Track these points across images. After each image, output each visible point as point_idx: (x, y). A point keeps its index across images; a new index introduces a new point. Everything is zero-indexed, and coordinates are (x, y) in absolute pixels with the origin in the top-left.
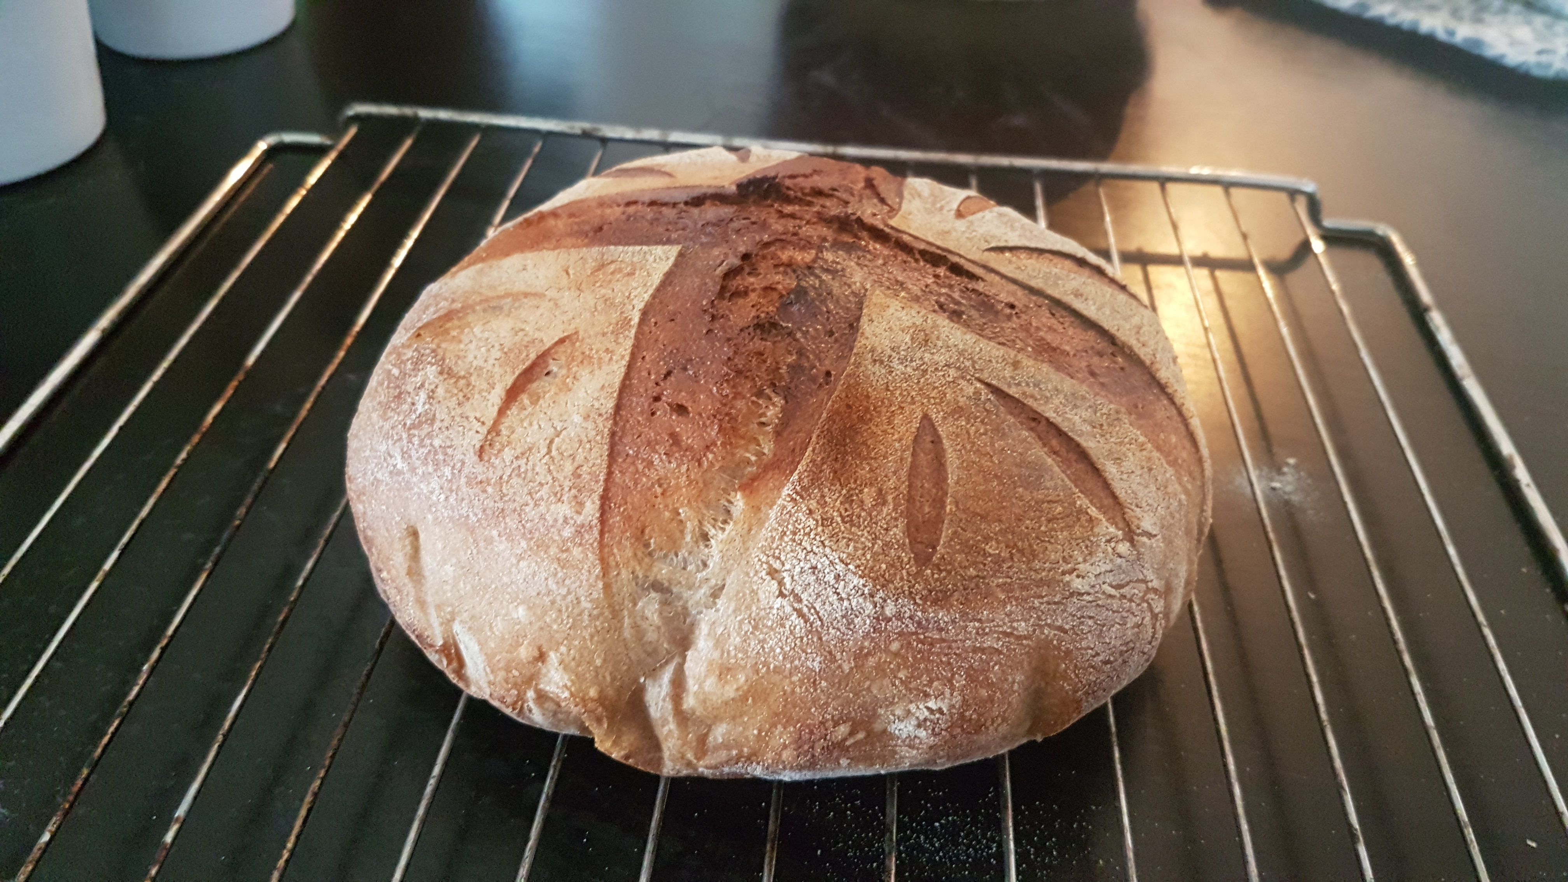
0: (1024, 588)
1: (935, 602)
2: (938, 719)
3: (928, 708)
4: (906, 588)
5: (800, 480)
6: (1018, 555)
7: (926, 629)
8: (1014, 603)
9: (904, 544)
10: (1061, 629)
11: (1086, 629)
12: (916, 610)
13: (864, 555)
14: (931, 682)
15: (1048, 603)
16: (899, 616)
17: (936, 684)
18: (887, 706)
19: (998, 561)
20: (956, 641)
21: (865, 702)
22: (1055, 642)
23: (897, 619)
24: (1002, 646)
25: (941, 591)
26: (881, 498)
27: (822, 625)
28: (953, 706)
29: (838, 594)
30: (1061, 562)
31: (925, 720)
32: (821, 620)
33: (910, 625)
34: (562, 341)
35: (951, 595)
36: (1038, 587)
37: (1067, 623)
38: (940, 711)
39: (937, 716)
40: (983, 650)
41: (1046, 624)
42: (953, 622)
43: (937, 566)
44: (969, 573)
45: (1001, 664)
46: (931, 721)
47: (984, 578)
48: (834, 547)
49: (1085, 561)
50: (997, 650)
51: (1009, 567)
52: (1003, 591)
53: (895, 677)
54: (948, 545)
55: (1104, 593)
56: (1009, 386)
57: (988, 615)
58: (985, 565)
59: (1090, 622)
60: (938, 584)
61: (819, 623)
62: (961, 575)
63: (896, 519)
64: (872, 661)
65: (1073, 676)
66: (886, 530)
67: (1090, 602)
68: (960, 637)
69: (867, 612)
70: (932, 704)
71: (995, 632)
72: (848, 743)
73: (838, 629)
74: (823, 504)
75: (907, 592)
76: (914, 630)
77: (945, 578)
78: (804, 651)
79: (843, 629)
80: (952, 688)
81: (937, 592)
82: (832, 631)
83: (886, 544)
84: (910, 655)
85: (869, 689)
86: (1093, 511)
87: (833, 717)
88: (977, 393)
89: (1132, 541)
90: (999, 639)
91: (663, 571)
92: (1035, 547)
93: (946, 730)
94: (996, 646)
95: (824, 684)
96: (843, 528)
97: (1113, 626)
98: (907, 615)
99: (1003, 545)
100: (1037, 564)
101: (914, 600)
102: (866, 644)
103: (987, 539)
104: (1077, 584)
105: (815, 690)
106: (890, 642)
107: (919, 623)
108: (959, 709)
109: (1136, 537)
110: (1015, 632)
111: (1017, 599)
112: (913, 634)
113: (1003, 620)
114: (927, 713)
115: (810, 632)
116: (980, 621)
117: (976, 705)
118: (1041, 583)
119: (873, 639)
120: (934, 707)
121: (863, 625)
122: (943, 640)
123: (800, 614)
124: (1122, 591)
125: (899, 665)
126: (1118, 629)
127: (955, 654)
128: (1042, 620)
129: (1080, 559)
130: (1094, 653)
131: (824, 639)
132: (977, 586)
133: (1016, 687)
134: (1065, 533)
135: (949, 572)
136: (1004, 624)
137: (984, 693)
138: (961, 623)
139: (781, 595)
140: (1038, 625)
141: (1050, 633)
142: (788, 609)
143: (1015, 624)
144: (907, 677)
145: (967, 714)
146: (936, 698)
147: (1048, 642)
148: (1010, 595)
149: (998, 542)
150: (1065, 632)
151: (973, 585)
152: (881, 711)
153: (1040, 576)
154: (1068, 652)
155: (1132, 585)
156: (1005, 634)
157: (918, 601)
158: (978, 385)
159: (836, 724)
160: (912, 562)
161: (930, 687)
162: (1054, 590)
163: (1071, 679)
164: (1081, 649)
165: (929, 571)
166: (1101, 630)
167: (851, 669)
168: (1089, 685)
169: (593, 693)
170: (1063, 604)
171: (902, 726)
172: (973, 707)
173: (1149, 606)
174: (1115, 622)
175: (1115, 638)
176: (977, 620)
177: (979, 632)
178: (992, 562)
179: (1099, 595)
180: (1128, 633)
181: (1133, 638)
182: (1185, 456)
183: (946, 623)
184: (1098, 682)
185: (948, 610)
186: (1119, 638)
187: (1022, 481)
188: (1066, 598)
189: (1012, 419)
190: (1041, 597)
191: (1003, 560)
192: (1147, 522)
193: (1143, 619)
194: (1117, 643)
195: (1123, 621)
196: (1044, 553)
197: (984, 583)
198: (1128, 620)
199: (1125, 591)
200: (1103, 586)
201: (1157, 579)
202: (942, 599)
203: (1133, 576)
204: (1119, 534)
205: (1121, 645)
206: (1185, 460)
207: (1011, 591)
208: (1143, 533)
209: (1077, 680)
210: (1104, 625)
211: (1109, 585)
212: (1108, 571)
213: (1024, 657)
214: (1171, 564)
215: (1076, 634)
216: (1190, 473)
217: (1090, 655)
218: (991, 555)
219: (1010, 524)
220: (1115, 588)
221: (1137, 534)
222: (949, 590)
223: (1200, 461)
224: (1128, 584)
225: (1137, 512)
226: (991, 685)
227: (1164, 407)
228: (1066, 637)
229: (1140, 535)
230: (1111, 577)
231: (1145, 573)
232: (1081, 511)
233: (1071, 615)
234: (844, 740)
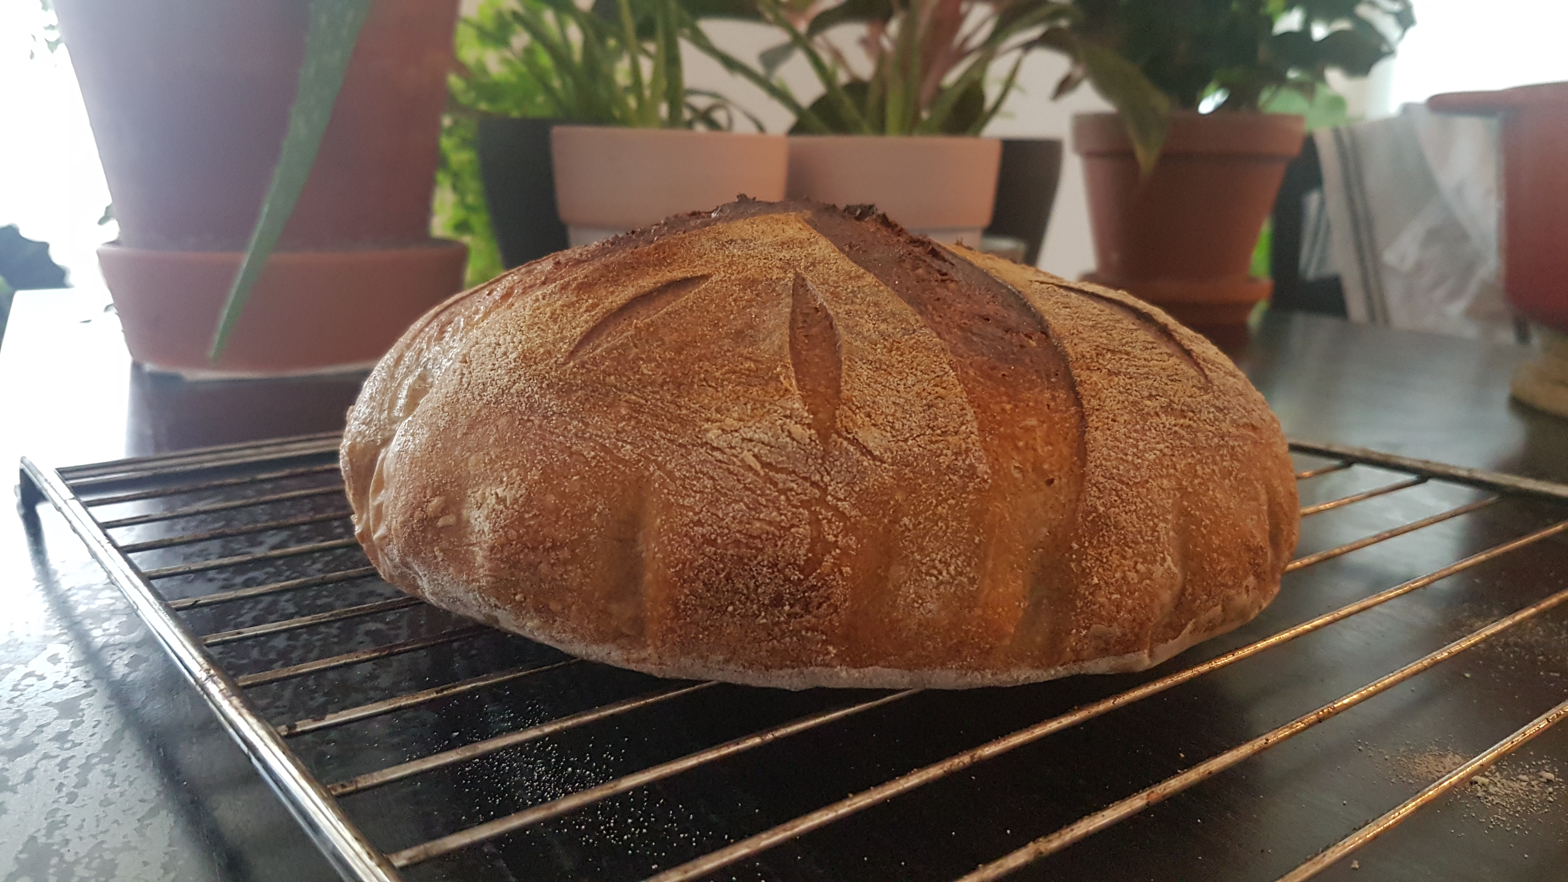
0: (652, 414)
1: (558, 392)
2: (501, 512)
3: (498, 496)
4: (544, 373)
6: (671, 385)
7: (534, 412)
8: (633, 423)
9: (574, 340)
10: (669, 473)
11: (698, 486)
12: (537, 393)
13: (537, 341)
14: (512, 467)
15: (669, 440)
16: (521, 394)
17: (514, 472)
18: (473, 487)
19: (645, 383)
20: (552, 434)
21: (461, 476)
22: (657, 485)
23: (518, 396)
24: (594, 458)
25: (570, 384)
26: (593, 308)
27: (467, 388)
28: (516, 501)
29: (494, 365)
30: (713, 409)
31: (493, 510)
32: (469, 385)
33: (524, 405)
35: (576, 391)
36: (669, 420)
37: (680, 470)
38: (505, 501)
39: (501, 507)
40: (571, 453)
41: (655, 461)
42: (561, 414)
43: (583, 364)
44: (607, 379)
45: (583, 477)
46: (496, 513)
47: (619, 390)
48: (525, 333)
49: (741, 419)
50: (586, 460)
51: (654, 392)
52: (629, 408)
53: (489, 454)
54: (609, 351)
55: (742, 460)
57: (597, 422)
58: (629, 379)
59: (709, 483)
60: (572, 377)
61: (466, 386)
62: (598, 378)
63: (587, 323)
65: (665, 538)
66: (574, 328)
67: (720, 461)
68: (557, 431)
69: (501, 384)
71: (595, 441)
72: (440, 523)
73: (473, 395)
74: (551, 305)
75: (541, 377)
76: (524, 410)
77: (582, 375)
79: (476, 395)
80: (524, 480)
81: (566, 383)
82: (468, 395)
83: (563, 338)
84: (508, 434)
85: (467, 461)
86: (791, 385)
87: (433, 483)
88: (781, 279)
89: (824, 437)
90: (594, 449)
92: (696, 386)
93: (504, 529)
94: (585, 453)
95: (440, 445)
96: (545, 321)
97: (737, 502)
98: (527, 395)
99: (661, 371)
100: (684, 401)
101: (542, 383)
102: (483, 412)
103: (650, 360)
104: (714, 435)
105: (432, 451)
106: (500, 416)
107: (532, 406)
108: (522, 506)
109: (834, 436)
110: (615, 452)
111: (638, 422)
112: (520, 413)
113: (609, 433)
114: (495, 502)
115: (457, 393)
116: (587, 425)
117: (539, 510)
118: (672, 418)
119: (490, 408)
120: (501, 497)
121: (491, 394)
122: (541, 428)
123: (461, 376)
124: (772, 474)
125: (496, 441)
126: (740, 511)
127: (544, 446)
128: (653, 455)
129: (735, 415)
130: (696, 519)
131: (461, 401)
132: (607, 395)
133: (595, 517)
134: (738, 388)
135: (588, 371)
136: (609, 438)
137: (551, 499)
138: (567, 419)
139: (463, 361)
140: (647, 458)
141: (654, 471)
143: (620, 444)
144: (496, 457)
145: (527, 516)
146: (507, 486)
147: (649, 481)
148: (634, 414)
149: (659, 366)
150: (673, 479)
151: (604, 391)
152: (469, 492)
153: (679, 412)
154: (668, 506)
155: (793, 476)
156: (603, 446)
157: (544, 386)
158: (791, 276)
159: (434, 495)
160: (567, 354)
161: (508, 473)
162: (685, 432)
163: (664, 544)
164: (683, 506)
165: (572, 365)
166: (718, 500)
167: (463, 435)
168: (684, 564)
170: (687, 450)
171: (477, 516)
172: (535, 511)
173: (815, 522)
174: (742, 500)
175: (734, 518)
176: (583, 422)
177: (580, 436)
178: (639, 380)
179: (735, 460)
180: (758, 524)
181: (764, 536)
182: (1043, 450)
183: (554, 413)
184: (696, 564)
185: (563, 402)
186: (741, 522)
187: (739, 335)
188: (694, 445)
189: (789, 300)
190: (667, 432)
191: (652, 384)
192: (872, 438)
193: (792, 526)
194: (735, 526)
195: (756, 507)
196: (700, 395)
197: (615, 393)
198: (764, 510)
199: (780, 477)
200: (745, 452)
201: (853, 506)
202: (565, 391)
203: (801, 469)
204: (809, 418)
205: (739, 532)
206: (1035, 450)
207: (639, 412)
208: (854, 442)
209: (669, 548)
210: (725, 495)
211: (755, 456)
212: (763, 443)
213: (616, 485)
214: (906, 520)
215: (684, 487)
216: (1037, 468)
217: (692, 521)
218: (643, 374)
219: (686, 358)
220: (764, 465)
221: (840, 436)
222: (577, 385)
223: (1080, 478)
224: (790, 473)
225: (860, 418)
226: (562, 495)
227: (1054, 398)
228: (672, 487)
229: (846, 439)
230: (764, 451)
231: (827, 479)
232: (776, 378)
233: (689, 464)
234: (437, 518)
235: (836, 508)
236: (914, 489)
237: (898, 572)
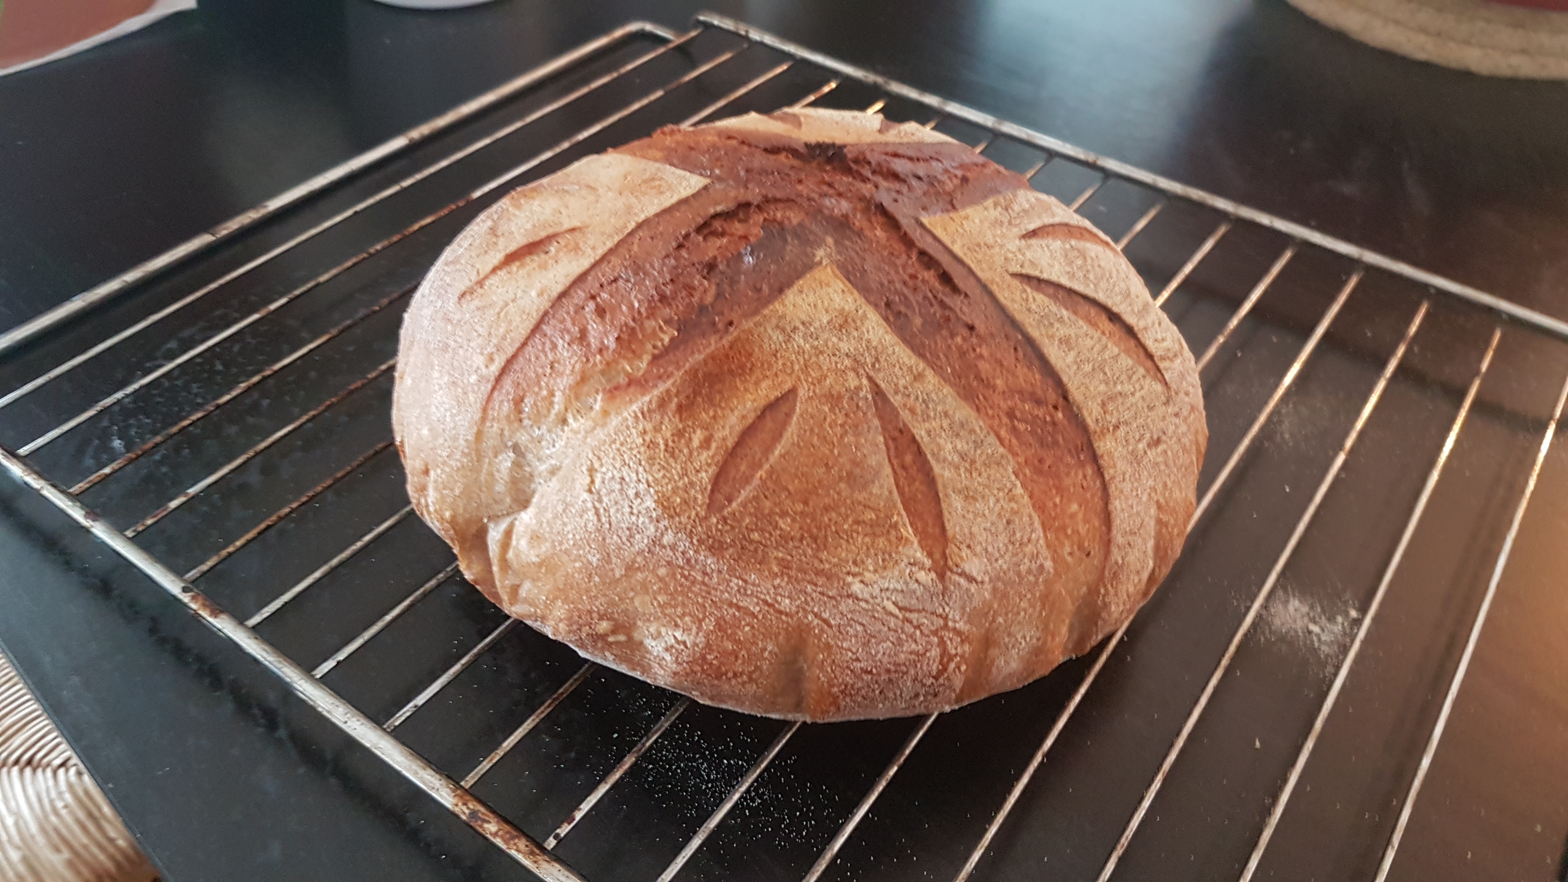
0: (800, 570)
1: (710, 548)
2: (682, 651)
3: (675, 637)
4: (689, 527)
5: (650, 401)
6: (809, 540)
7: (692, 567)
8: (786, 579)
9: (705, 489)
10: (825, 621)
11: (852, 632)
12: (690, 548)
13: (667, 484)
14: (684, 615)
15: (821, 594)
16: (673, 548)
17: (687, 619)
18: (644, 621)
19: (785, 538)
20: (716, 590)
21: (628, 610)
22: (817, 631)
23: (671, 549)
24: (760, 611)
25: (719, 541)
26: (706, 443)
27: (610, 529)
28: (697, 645)
29: (631, 507)
30: (850, 563)
31: (672, 647)
32: (610, 524)
33: (680, 559)
34: (573, 230)
35: (727, 549)
36: (816, 575)
37: (834, 619)
38: (684, 643)
39: (682, 647)
40: (739, 608)
41: (812, 611)
42: (720, 572)
43: (725, 519)
44: (752, 536)
45: (753, 627)
46: (677, 650)
47: (765, 546)
48: (647, 469)
49: (876, 571)
50: (753, 613)
51: (796, 548)
52: (779, 564)
53: (655, 599)
54: (744, 505)
55: (884, 608)
56: (896, 392)
57: (755, 580)
58: (771, 535)
59: (859, 628)
60: (719, 534)
61: (608, 526)
62: (744, 536)
63: (709, 465)
64: (639, 576)
65: (829, 670)
66: (698, 471)
67: (867, 611)
68: (721, 587)
69: (648, 533)
70: (678, 634)
71: (757, 597)
73: (620, 538)
74: (657, 429)
75: (688, 531)
76: (682, 564)
77: (727, 532)
78: (589, 545)
79: (624, 539)
80: (699, 628)
81: (715, 540)
82: (615, 537)
83: (692, 484)
84: (672, 584)
85: (632, 599)
86: (908, 532)
87: (599, 610)
88: (859, 388)
89: (941, 576)
90: (757, 604)
91: (523, 438)
92: (830, 540)
93: (687, 663)
94: (752, 610)
95: (597, 579)
96: (662, 456)
97: (885, 642)
98: (680, 549)
99: (797, 526)
100: (824, 555)
101: (692, 538)
102: (639, 559)
103: (784, 514)
104: (857, 587)
105: (589, 582)
106: (659, 567)
107: (688, 561)
108: (702, 649)
109: (949, 573)
110: (777, 605)
111: (789, 577)
112: (679, 567)
113: (768, 589)
114: (673, 641)
115: (599, 531)
116: (745, 581)
117: (719, 652)
118: (818, 573)
119: (645, 557)
120: (679, 638)
121: (641, 542)
122: (703, 583)
123: (597, 514)
124: (907, 615)
125: (660, 588)
126: (888, 647)
127: (712, 600)
128: (809, 606)
129: (872, 568)
130: (854, 657)
131: (607, 541)
132: (756, 550)
133: (766, 654)
134: (867, 539)
135: (733, 528)
136: (769, 593)
137: (729, 646)
138: (727, 576)
139: (590, 491)
140: (803, 609)
141: (813, 620)
142: (590, 505)
143: (779, 598)
144: (665, 603)
145: (709, 657)
146: (684, 631)
147: (809, 627)
148: (785, 571)
149: (794, 520)
150: (830, 626)
151: (752, 548)
152: (639, 623)
153: (822, 567)
154: (828, 646)
155: (924, 613)
156: (765, 602)
157: (695, 541)
158: (865, 381)
159: (601, 618)
160: (705, 507)
161: (681, 620)
162: (831, 584)
163: (827, 672)
164: (842, 648)
165: (715, 520)
166: (869, 641)
167: (622, 576)
168: (846, 686)
169: (448, 514)
170: (836, 601)
171: (653, 644)
172: (716, 654)
173: (942, 643)
174: (888, 639)
175: (884, 654)
176: (743, 580)
177: (741, 591)
178: (780, 536)
179: (878, 608)
180: (902, 656)
181: (907, 664)
182: (1082, 529)
183: (713, 570)
184: (856, 686)
185: (718, 560)
186: (889, 656)
187: (850, 478)
188: (841, 597)
189: (876, 422)
190: (816, 585)
191: (792, 539)
192: (974, 566)
193: (927, 651)
194: (885, 660)
195: (900, 642)
196: (836, 548)
197: (763, 551)
198: (906, 644)
199: (913, 616)
200: (885, 601)
201: (965, 623)
202: (716, 548)
203: (929, 607)
204: (928, 563)
205: (890, 663)
206: (1079, 533)
207: (787, 568)
208: (963, 574)
209: (833, 676)
210: (874, 637)
211: (894, 603)
212: (897, 591)
213: (781, 631)
214: (1001, 620)
215: (840, 632)
216: (1081, 547)
217: (851, 658)
218: (781, 529)
219: (815, 510)
220: (900, 609)
221: (952, 571)
222: (727, 543)
223: (1107, 543)
224: (919, 611)
225: (965, 552)
226: (738, 642)
227: (1085, 477)
228: (829, 631)
229: (957, 573)
230: (900, 598)
231: (947, 610)
232: (895, 526)
233: (842, 613)
234: (607, 635)
235: (955, 629)
236: (1005, 595)
237: (994, 652)
